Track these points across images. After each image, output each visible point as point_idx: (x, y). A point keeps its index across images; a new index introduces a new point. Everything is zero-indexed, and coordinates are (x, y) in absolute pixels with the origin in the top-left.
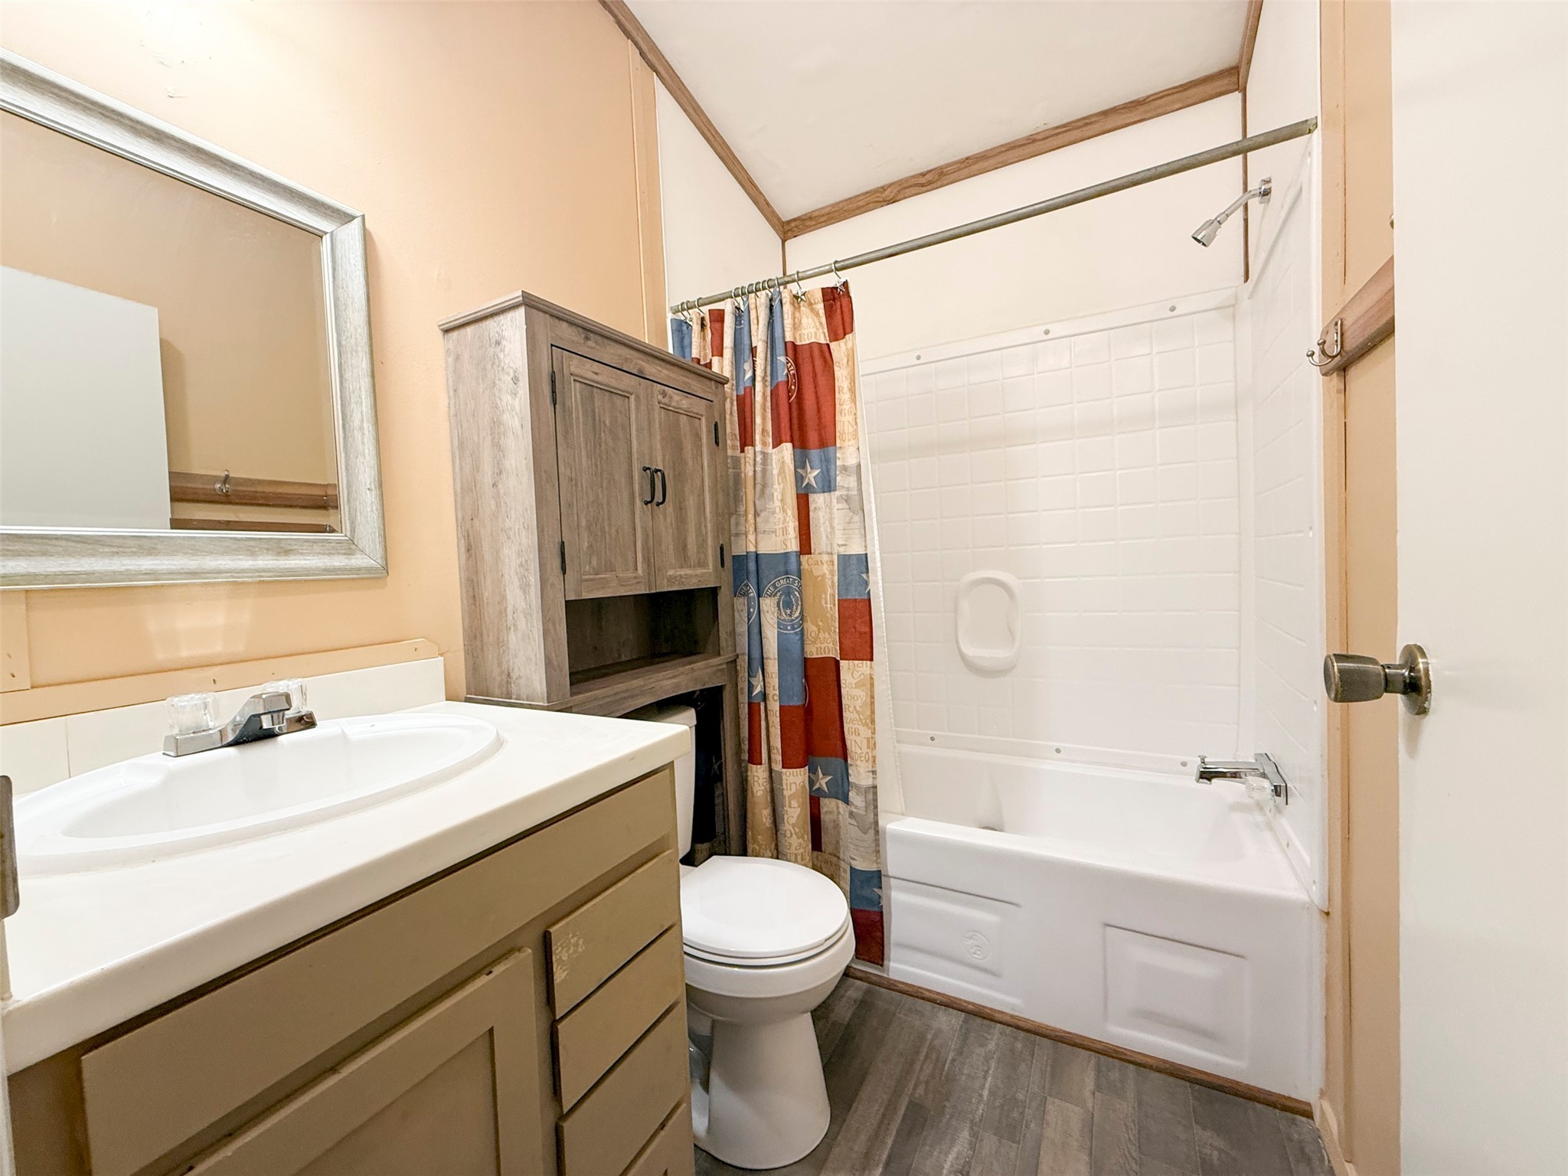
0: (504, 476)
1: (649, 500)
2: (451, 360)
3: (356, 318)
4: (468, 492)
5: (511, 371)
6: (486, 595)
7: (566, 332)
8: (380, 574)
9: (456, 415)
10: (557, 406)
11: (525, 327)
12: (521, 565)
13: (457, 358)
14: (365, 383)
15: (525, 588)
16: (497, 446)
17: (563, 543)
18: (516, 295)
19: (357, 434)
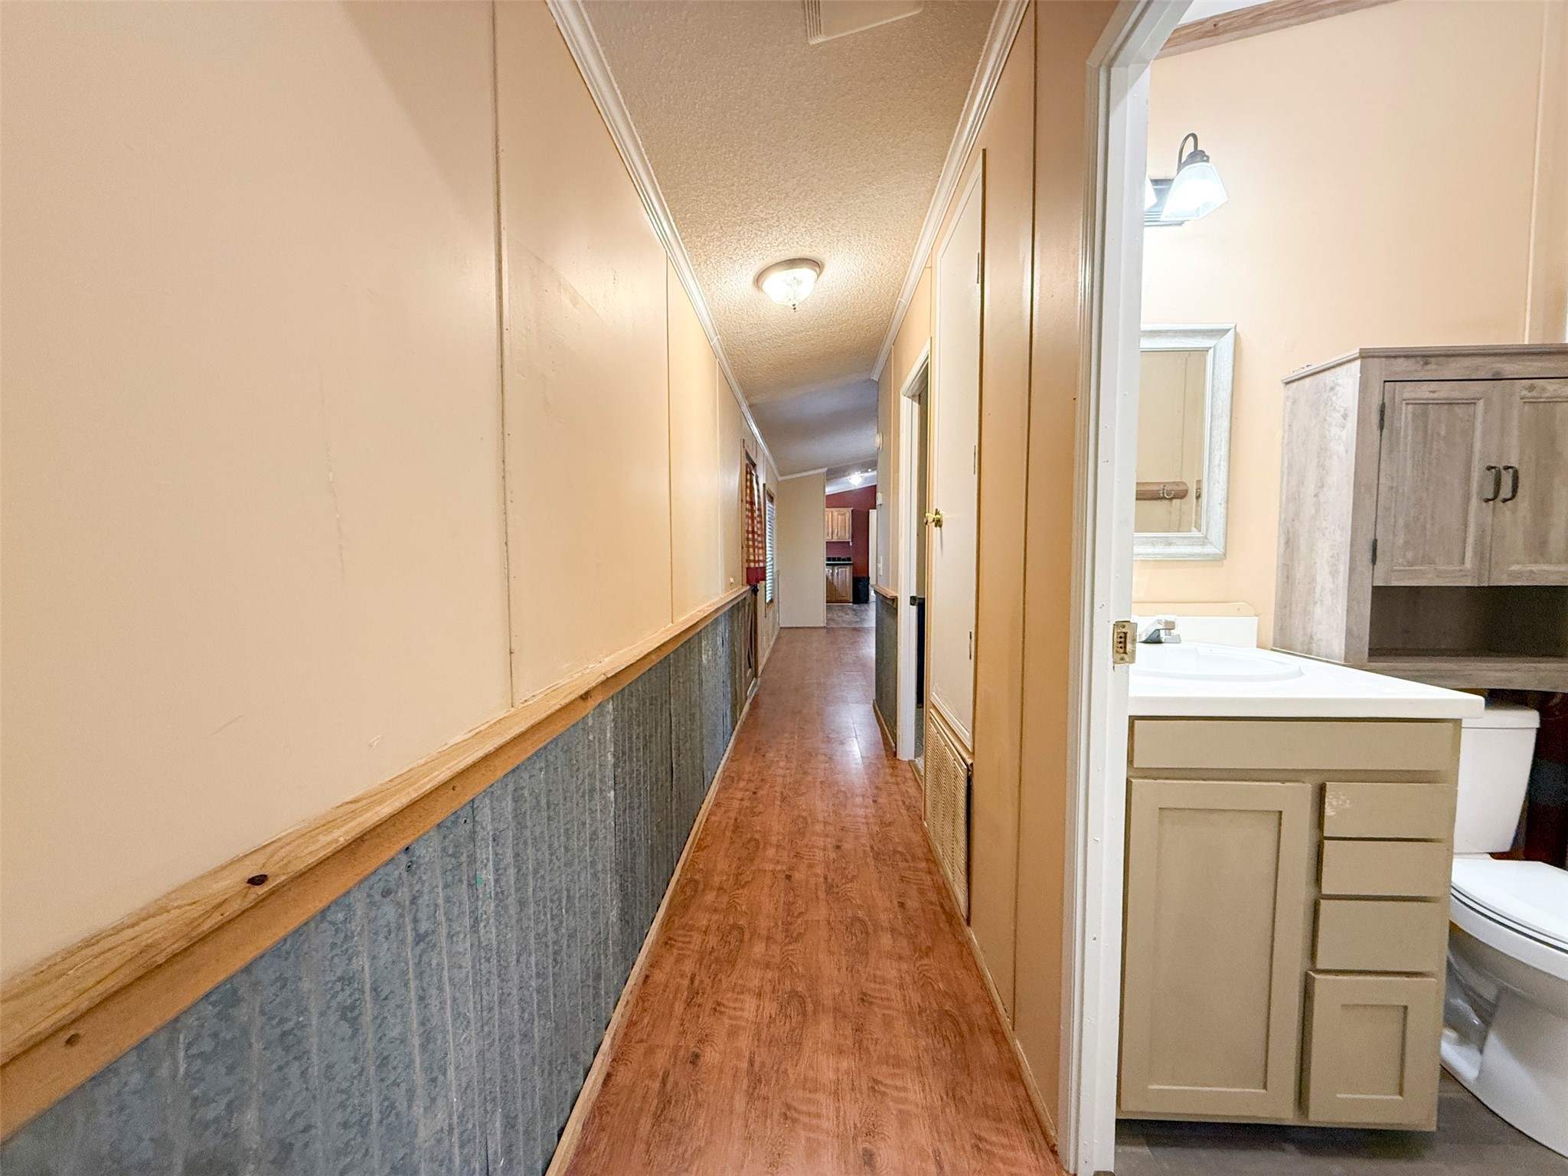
0: (1325, 489)
1: (1490, 497)
2: (1289, 403)
3: (1224, 395)
4: (1292, 499)
5: (1342, 409)
6: (1298, 576)
7: (1402, 367)
8: (1219, 559)
9: (1288, 444)
10: (1384, 430)
11: (1359, 375)
12: (1333, 556)
13: (1295, 402)
14: (1225, 436)
15: (1334, 574)
16: (1321, 466)
17: (1375, 541)
18: (1355, 352)
19: (1216, 469)
